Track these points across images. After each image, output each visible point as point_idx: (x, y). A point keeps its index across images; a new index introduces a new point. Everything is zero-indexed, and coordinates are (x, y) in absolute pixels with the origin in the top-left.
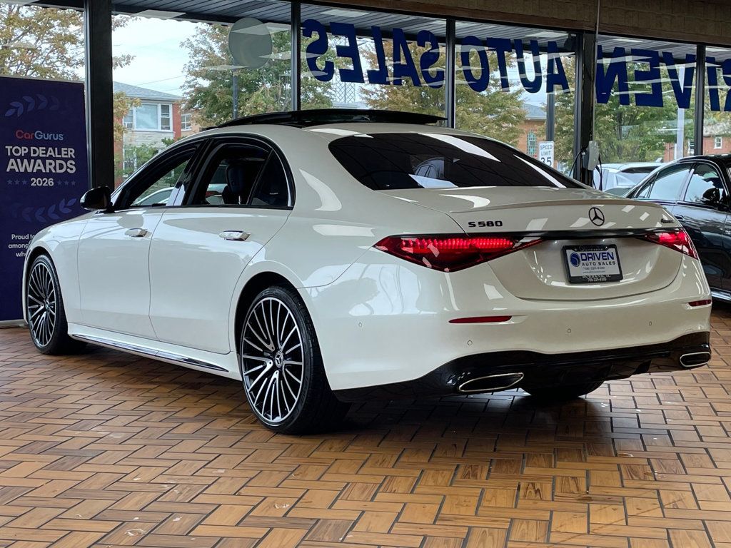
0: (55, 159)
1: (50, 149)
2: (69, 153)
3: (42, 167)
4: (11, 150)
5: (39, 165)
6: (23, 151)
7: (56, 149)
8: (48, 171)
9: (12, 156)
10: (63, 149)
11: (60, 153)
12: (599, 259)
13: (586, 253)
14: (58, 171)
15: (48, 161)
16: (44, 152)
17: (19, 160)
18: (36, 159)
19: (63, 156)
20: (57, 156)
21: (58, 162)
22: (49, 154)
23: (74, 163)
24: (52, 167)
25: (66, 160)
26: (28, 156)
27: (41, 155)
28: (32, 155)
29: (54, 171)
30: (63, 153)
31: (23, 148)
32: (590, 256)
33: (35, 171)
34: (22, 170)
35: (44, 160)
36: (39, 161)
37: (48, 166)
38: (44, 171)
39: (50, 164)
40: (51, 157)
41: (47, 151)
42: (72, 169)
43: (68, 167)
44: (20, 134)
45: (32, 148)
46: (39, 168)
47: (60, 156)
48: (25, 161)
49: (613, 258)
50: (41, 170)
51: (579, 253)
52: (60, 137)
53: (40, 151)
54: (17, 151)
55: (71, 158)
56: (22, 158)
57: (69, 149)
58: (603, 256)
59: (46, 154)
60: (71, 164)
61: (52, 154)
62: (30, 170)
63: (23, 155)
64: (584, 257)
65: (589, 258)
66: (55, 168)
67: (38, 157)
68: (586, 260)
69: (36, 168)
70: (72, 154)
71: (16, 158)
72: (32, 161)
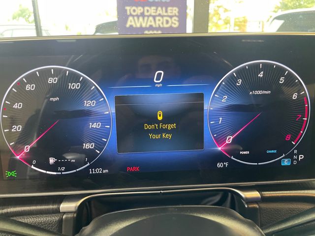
0: (163, 16)
1: (159, 8)
2: (174, 12)
3: (153, 23)
4: (130, 10)
5: (151, 22)
6: (139, 10)
7: (164, 8)
8: (157, 26)
9: (131, 15)
10: (169, 8)
11: (166, 11)
14: (165, 26)
15: (157, 18)
16: (154, 11)
17: (136, 18)
18: (148, 16)
19: (169, 14)
20: (164, 14)
21: (165, 18)
22: (158, 12)
23: (177, 19)
24: (160, 22)
25: (171, 17)
26: (143, 15)
27: (152, 14)
28: (146, 14)
29: (161, 26)
30: (169, 11)
31: (139, 8)
33: (148, 26)
34: (138, 25)
35: (154, 17)
36: (151, 18)
37: (157, 22)
38: (154, 26)
39: (159, 20)
40: (160, 15)
41: (157, 10)
42: (175, 24)
43: (172, 23)
45: (146, 8)
46: (151, 24)
47: (166, 14)
48: (141, 19)
53: (152, 10)
54: (134, 11)
55: (175, 16)
56: (138, 16)
57: (174, 9)
59: (156, 12)
60: (175, 20)
61: (161, 12)
62: (144, 25)
63: (139, 14)
66: (163, 23)
67: (150, 15)
69: (149, 24)
70: (176, 12)
71: (133, 16)
72: (146, 18)
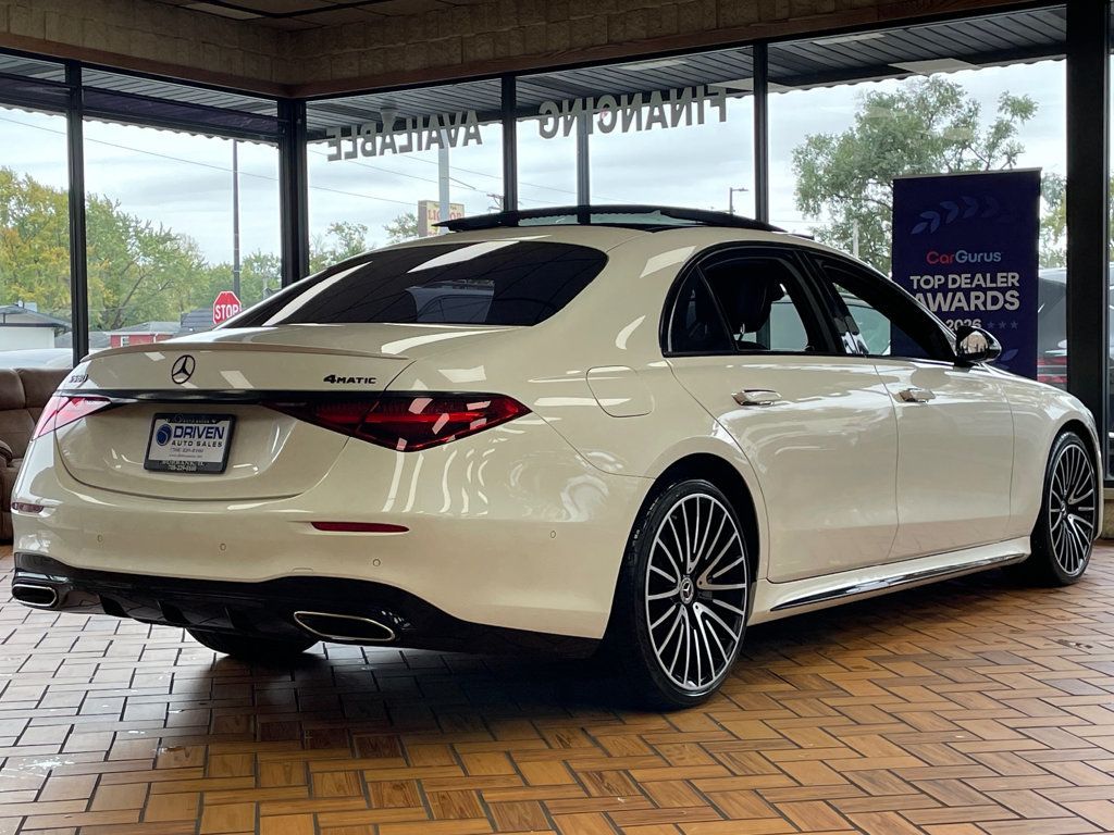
0: (985, 290)
1: (979, 276)
2: (1010, 280)
3: (964, 304)
4: (919, 281)
5: (960, 301)
6: (937, 280)
7: (988, 275)
8: (973, 309)
9: (920, 290)
10: (999, 275)
11: (994, 280)
12: (200, 437)
13: (184, 425)
14: (990, 307)
15: (973, 294)
16: (969, 281)
17: (929, 295)
18: (955, 291)
19: (999, 285)
20: (989, 285)
21: (990, 294)
22: (975, 282)
23: (1016, 294)
24: (979, 303)
25: (1003, 291)
26: (944, 289)
27: (963, 286)
28: (950, 286)
29: (982, 308)
30: (999, 280)
31: (937, 277)
32: (189, 431)
33: (953, 309)
34: (934, 308)
35: (967, 293)
36: (960, 295)
37: (973, 302)
38: (966, 309)
39: (977, 298)
40: (978, 288)
41: (972, 279)
42: (1012, 304)
43: (1006, 302)
44: (933, 258)
45: (950, 277)
46: (960, 305)
47: (994, 285)
48: (940, 296)
49: (221, 437)
50: (962, 308)
51: (173, 426)
52: (997, 257)
53: (963, 281)
54: (927, 282)
55: (1013, 287)
56: (934, 292)
57: (1010, 274)
58: (208, 432)
59: (971, 283)
60: (1012, 296)
61: (982, 282)
62: (945, 308)
63: (936, 287)
64: (179, 432)
65: (186, 434)
66: (984, 304)
67: (959, 289)
68: (180, 436)
69: (956, 304)
70: (1015, 281)
71: (924, 292)
72: (950, 295)
